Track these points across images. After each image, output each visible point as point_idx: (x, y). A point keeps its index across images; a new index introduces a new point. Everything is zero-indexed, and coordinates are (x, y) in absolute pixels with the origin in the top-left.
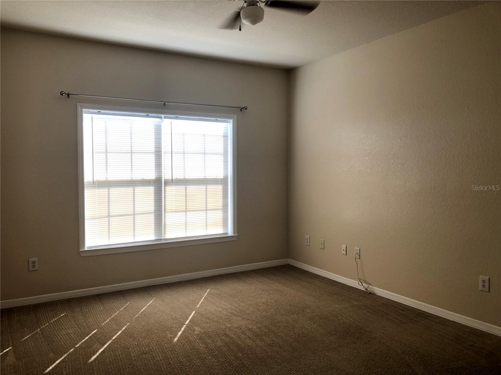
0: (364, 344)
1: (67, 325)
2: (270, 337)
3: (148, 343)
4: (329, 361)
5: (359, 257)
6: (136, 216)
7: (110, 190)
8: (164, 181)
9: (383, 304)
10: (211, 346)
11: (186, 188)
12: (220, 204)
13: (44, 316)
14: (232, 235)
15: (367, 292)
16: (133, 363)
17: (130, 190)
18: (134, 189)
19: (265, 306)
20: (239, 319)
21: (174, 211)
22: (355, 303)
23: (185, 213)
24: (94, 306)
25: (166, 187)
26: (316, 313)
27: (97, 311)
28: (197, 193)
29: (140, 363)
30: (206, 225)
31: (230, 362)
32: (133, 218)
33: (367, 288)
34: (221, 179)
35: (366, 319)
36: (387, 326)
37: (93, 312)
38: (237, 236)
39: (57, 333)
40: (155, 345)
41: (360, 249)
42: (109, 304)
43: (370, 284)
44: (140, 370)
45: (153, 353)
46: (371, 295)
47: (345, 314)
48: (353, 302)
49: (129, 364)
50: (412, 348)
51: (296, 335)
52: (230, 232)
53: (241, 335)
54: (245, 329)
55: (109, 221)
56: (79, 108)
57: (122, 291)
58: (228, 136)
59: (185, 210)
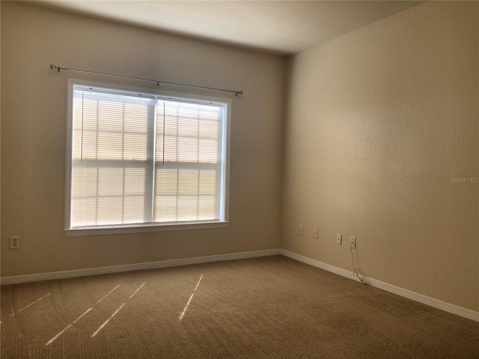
0: (361, 336)
1: (43, 305)
2: (259, 324)
3: (127, 327)
4: (323, 351)
5: (354, 247)
6: (125, 198)
7: (100, 170)
8: (156, 163)
9: (380, 295)
10: (194, 331)
11: (178, 171)
12: (213, 189)
13: (21, 296)
14: (224, 221)
15: (362, 283)
16: (107, 347)
17: (120, 170)
18: (124, 170)
19: (255, 294)
20: (226, 305)
21: (165, 195)
22: (350, 294)
23: (176, 197)
24: (75, 288)
25: (157, 170)
26: (308, 302)
27: (77, 293)
28: (189, 177)
29: (115, 347)
30: (198, 210)
31: (213, 349)
32: (122, 200)
33: (362, 279)
34: (214, 164)
35: (363, 309)
36: (385, 317)
37: (73, 293)
38: (229, 222)
39: (31, 313)
40: (133, 329)
41: (356, 238)
42: (92, 286)
43: (365, 275)
44: (113, 355)
45: (130, 337)
46: (366, 286)
47: (339, 303)
48: (348, 292)
49: (102, 348)
50: (414, 341)
51: (287, 324)
52: (222, 219)
53: (228, 322)
54: (232, 316)
55: (97, 202)
56: (69, 83)
57: (107, 274)
58: (222, 121)
59: (176, 194)
